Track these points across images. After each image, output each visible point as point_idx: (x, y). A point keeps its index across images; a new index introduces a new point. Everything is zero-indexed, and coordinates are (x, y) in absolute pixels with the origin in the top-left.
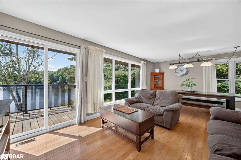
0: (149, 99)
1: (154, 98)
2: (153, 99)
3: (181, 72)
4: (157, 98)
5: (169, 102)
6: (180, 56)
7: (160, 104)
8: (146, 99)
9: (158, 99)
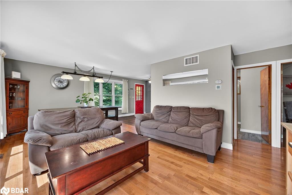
0: (67, 124)
1: (74, 121)
2: (72, 124)
3: (61, 84)
4: (79, 120)
5: (98, 121)
6: (76, 65)
7: (87, 127)
8: (61, 127)
9: (81, 122)
